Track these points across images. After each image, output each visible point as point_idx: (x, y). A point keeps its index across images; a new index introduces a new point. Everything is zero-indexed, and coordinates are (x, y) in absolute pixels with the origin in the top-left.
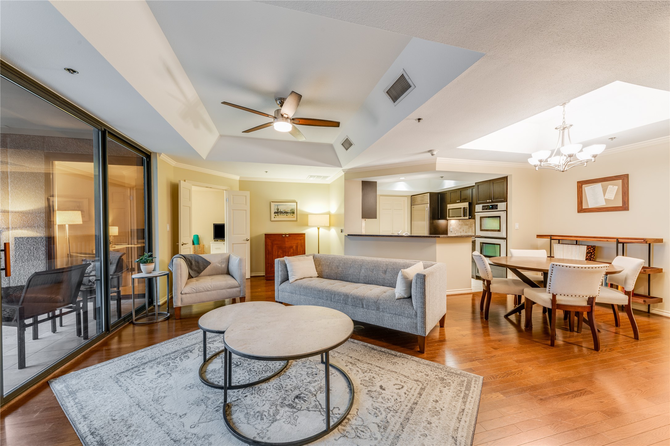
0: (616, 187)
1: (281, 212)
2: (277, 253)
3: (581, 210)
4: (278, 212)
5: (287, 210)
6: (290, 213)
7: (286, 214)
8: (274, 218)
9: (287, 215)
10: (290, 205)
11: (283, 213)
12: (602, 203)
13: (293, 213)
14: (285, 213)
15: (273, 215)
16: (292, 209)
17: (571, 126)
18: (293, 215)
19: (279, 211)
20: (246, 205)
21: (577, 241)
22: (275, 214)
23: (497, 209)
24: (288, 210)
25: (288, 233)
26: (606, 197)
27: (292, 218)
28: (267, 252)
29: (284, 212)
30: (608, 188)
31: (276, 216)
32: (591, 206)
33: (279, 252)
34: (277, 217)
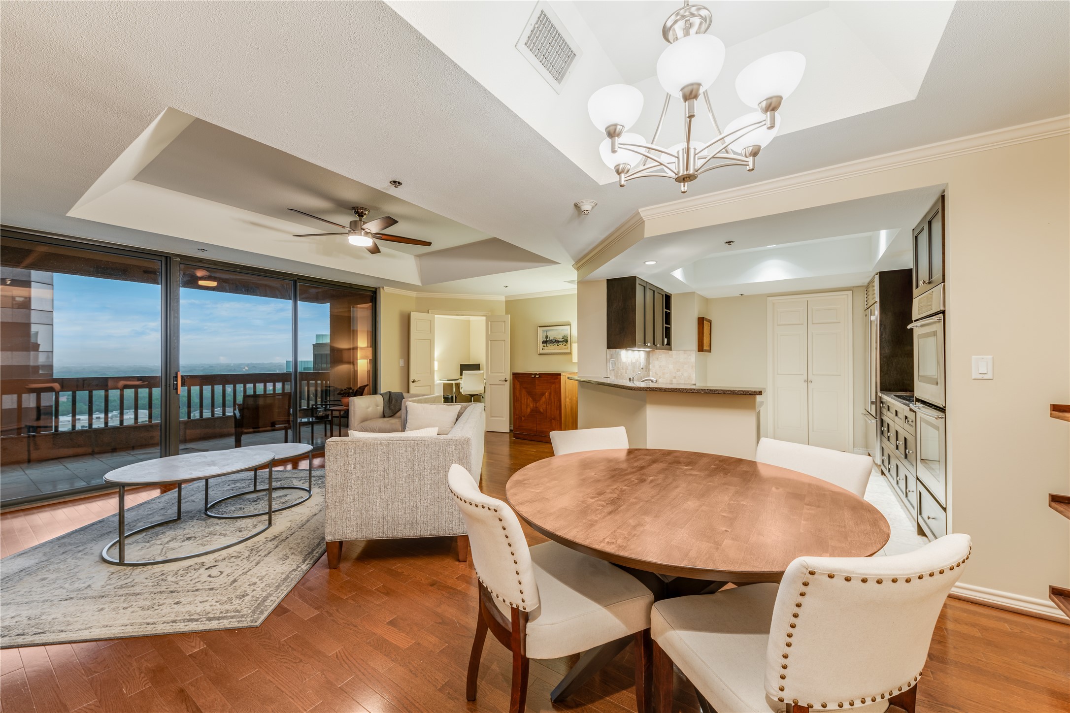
1: (551, 342)
2: (526, 401)
4: (546, 342)
5: (557, 338)
6: (562, 342)
7: (556, 344)
8: (543, 349)
9: (558, 346)
10: (562, 330)
11: (553, 342)
13: (566, 341)
14: (555, 341)
15: (541, 345)
16: (565, 336)
18: (565, 345)
19: (548, 339)
20: (505, 333)
22: (544, 345)
24: (560, 337)
25: (538, 373)
27: (565, 349)
28: (515, 398)
29: (554, 341)
31: (544, 346)
33: (529, 400)
34: (546, 348)
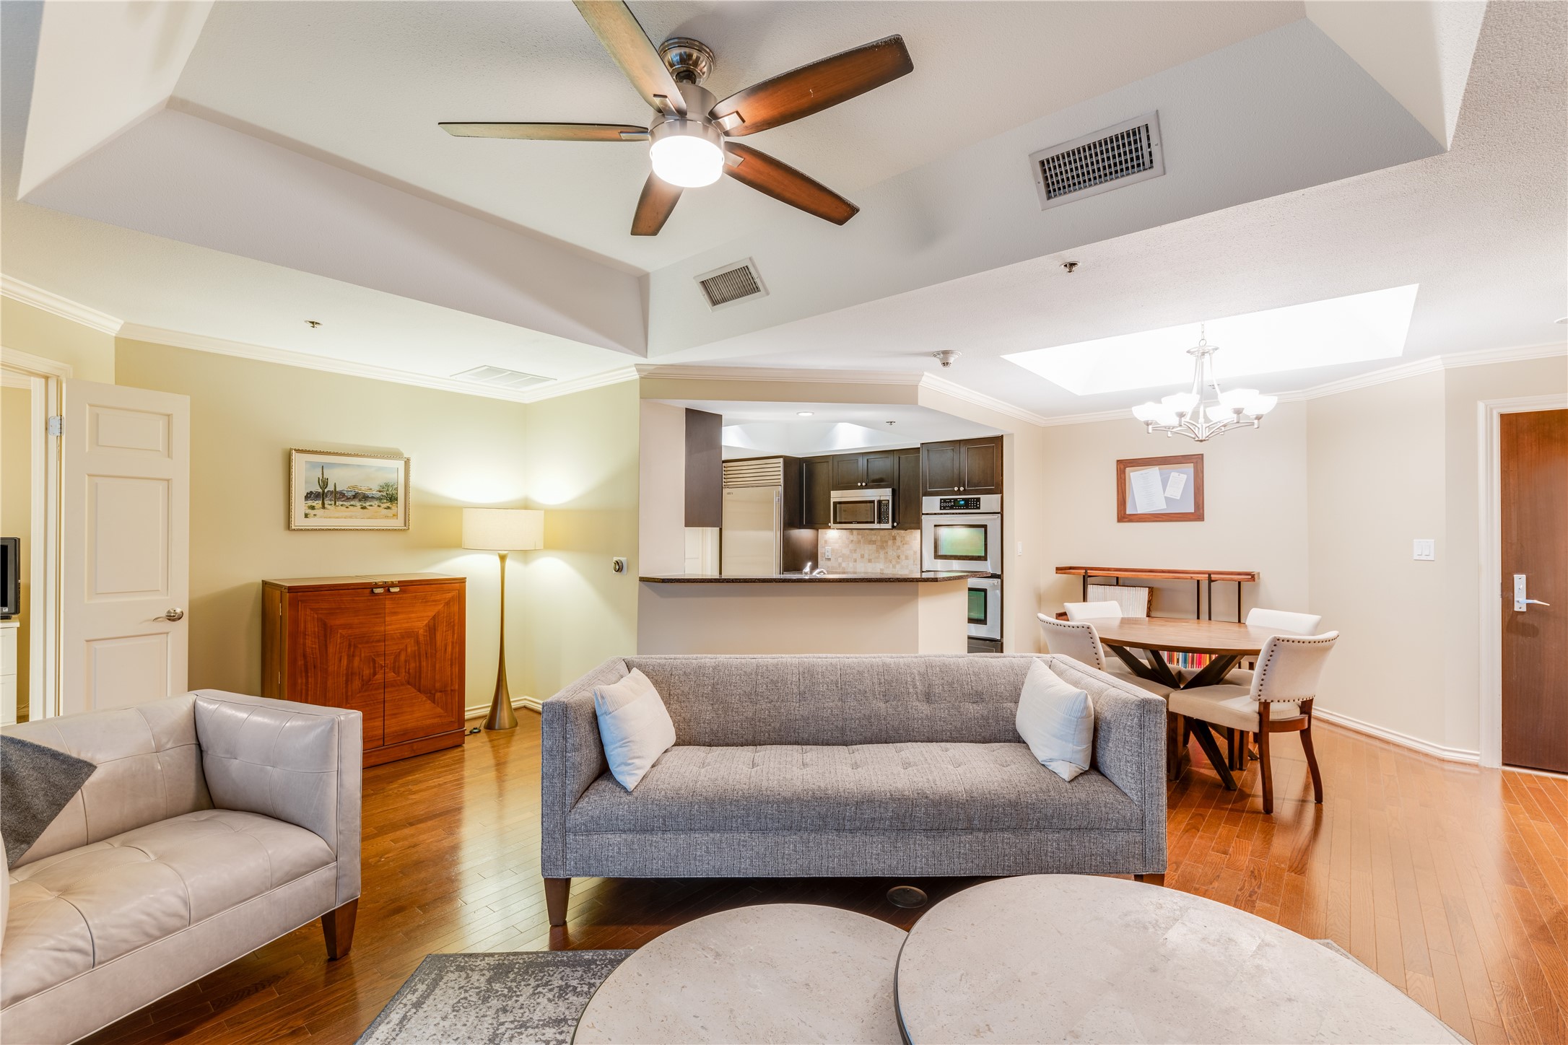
0: (1184, 477)
1: (339, 496)
2: (345, 662)
3: (1124, 518)
4: (323, 495)
5: (363, 489)
6: (380, 499)
7: (358, 504)
8: (306, 516)
9: (364, 508)
10: (380, 469)
11: (348, 499)
12: (1160, 506)
13: (392, 499)
14: (355, 497)
15: (299, 505)
16: (387, 485)
17: (1216, 349)
18: (388, 508)
19: (330, 488)
20: (169, 456)
21: (1117, 578)
22: (310, 503)
23: (979, 508)
24: (371, 485)
25: (395, 579)
26: (1168, 494)
27: (387, 517)
29: (350, 494)
30: (1171, 477)
31: (313, 508)
32: (1141, 509)
33: (357, 660)
34: (319, 512)
